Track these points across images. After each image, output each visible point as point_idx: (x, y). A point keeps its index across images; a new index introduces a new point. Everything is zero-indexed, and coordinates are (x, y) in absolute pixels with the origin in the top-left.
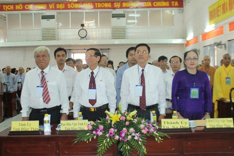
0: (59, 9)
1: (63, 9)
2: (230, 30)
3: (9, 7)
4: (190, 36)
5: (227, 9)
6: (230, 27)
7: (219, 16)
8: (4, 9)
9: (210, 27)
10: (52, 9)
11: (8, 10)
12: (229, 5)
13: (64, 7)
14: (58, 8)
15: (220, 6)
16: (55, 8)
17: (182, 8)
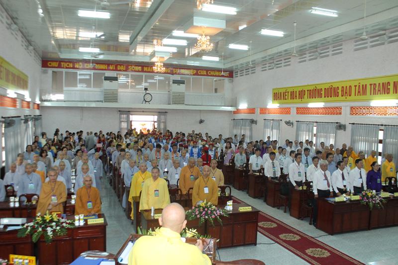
0: (120, 70)
1: (124, 71)
2: (297, 113)
3: (68, 65)
4: (243, 106)
5: (296, 96)
6: (297, 111)
7: (286, 99)
8: (62, 66)
9: (272, 105)
10: (113, 70)
11: (67, 68)
12: (299, 94)
13: (125, 69)
14: (118, 69)
15: (288, 92)
16: (116, 70)
17: (232, 79)
